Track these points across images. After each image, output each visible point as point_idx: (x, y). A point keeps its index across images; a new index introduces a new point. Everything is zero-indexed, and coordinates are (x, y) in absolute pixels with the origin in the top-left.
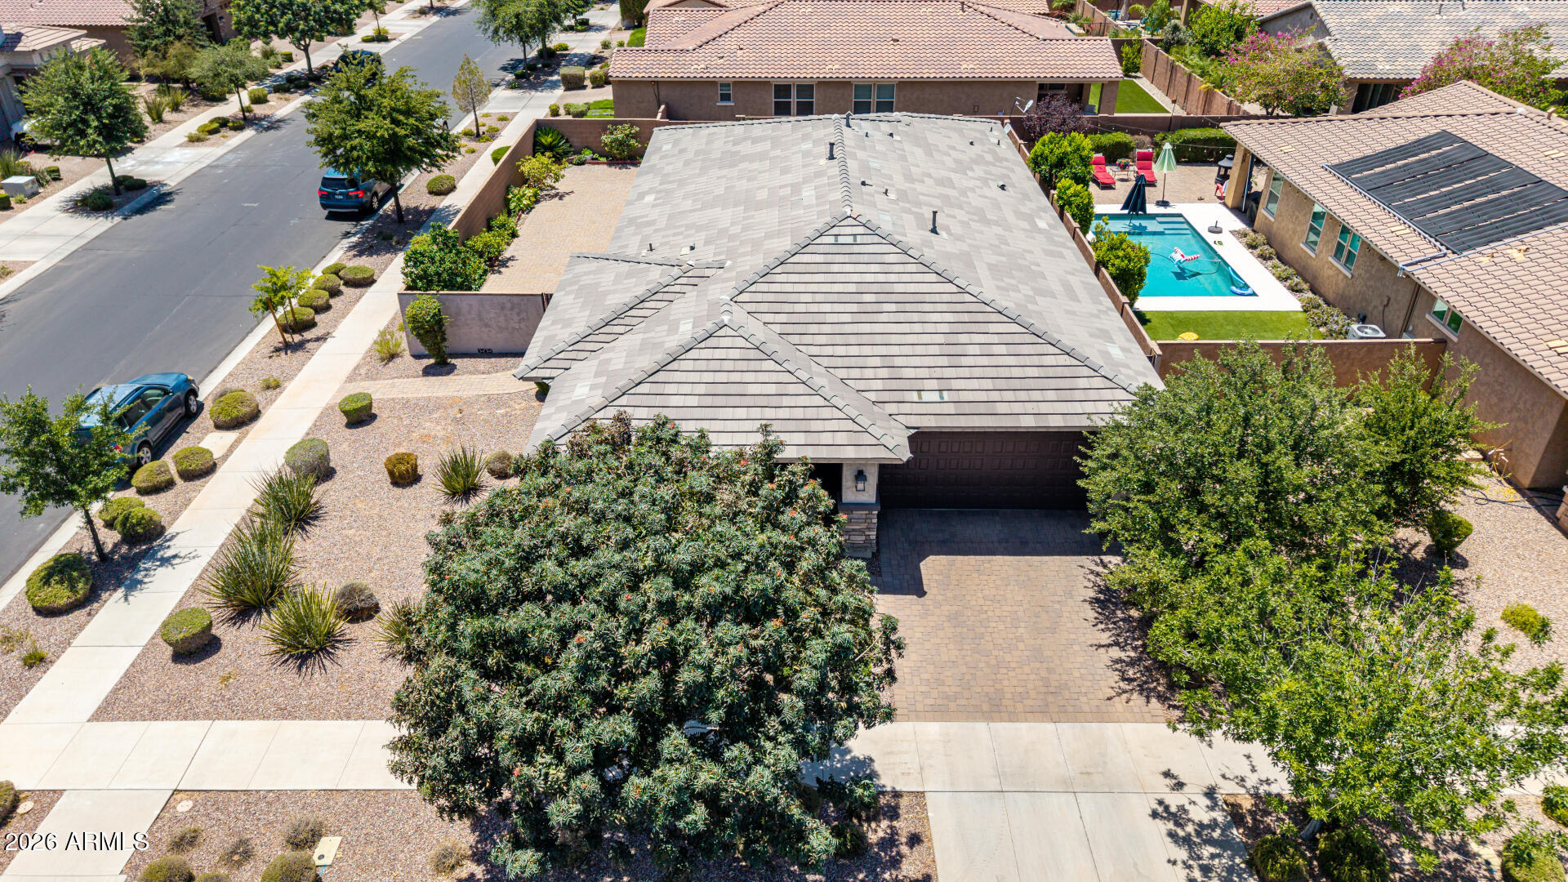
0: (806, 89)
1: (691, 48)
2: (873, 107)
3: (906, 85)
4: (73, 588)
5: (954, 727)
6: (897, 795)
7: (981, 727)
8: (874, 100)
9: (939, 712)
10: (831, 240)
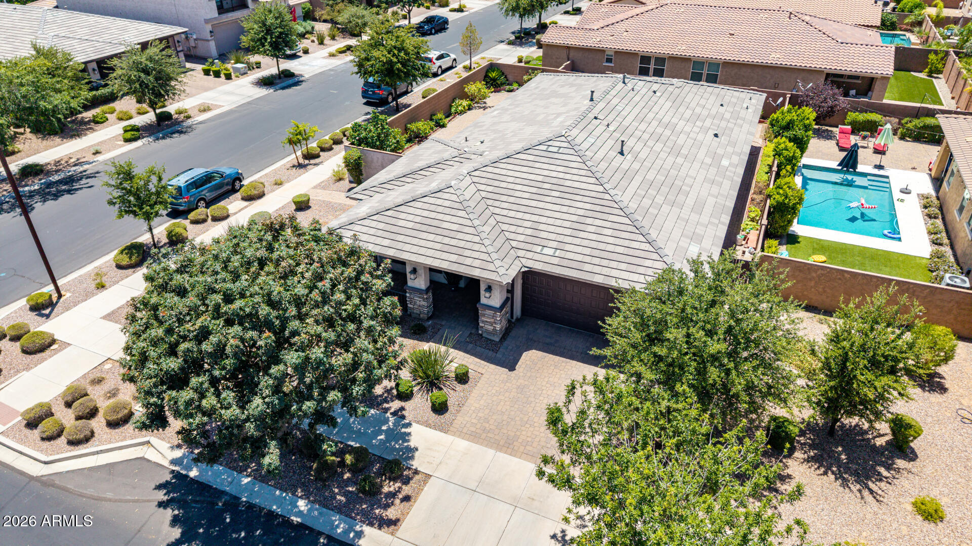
0: (661, 60)
1: (596, 28)
2: (704, 77)
3: (728, 64)
4: (130, 258)
5: (475, 447)
6: (416, 472)
7: (491, 452)
8: (705, 72)
9: (474, 437)
10: (544, 148)
